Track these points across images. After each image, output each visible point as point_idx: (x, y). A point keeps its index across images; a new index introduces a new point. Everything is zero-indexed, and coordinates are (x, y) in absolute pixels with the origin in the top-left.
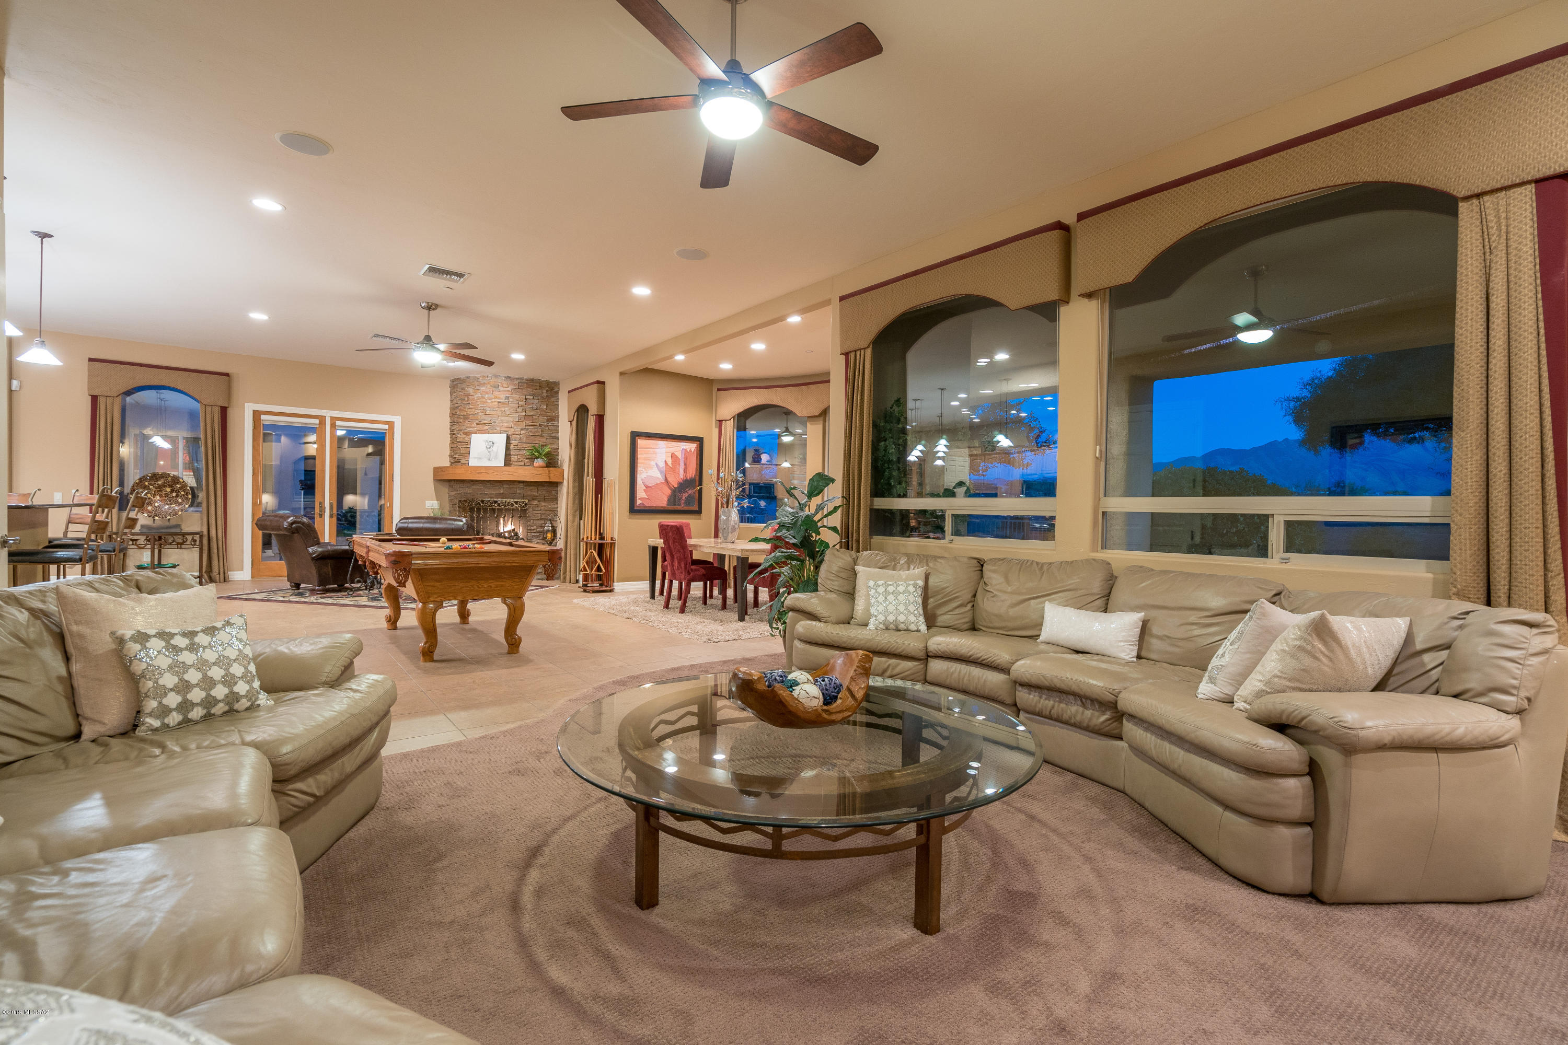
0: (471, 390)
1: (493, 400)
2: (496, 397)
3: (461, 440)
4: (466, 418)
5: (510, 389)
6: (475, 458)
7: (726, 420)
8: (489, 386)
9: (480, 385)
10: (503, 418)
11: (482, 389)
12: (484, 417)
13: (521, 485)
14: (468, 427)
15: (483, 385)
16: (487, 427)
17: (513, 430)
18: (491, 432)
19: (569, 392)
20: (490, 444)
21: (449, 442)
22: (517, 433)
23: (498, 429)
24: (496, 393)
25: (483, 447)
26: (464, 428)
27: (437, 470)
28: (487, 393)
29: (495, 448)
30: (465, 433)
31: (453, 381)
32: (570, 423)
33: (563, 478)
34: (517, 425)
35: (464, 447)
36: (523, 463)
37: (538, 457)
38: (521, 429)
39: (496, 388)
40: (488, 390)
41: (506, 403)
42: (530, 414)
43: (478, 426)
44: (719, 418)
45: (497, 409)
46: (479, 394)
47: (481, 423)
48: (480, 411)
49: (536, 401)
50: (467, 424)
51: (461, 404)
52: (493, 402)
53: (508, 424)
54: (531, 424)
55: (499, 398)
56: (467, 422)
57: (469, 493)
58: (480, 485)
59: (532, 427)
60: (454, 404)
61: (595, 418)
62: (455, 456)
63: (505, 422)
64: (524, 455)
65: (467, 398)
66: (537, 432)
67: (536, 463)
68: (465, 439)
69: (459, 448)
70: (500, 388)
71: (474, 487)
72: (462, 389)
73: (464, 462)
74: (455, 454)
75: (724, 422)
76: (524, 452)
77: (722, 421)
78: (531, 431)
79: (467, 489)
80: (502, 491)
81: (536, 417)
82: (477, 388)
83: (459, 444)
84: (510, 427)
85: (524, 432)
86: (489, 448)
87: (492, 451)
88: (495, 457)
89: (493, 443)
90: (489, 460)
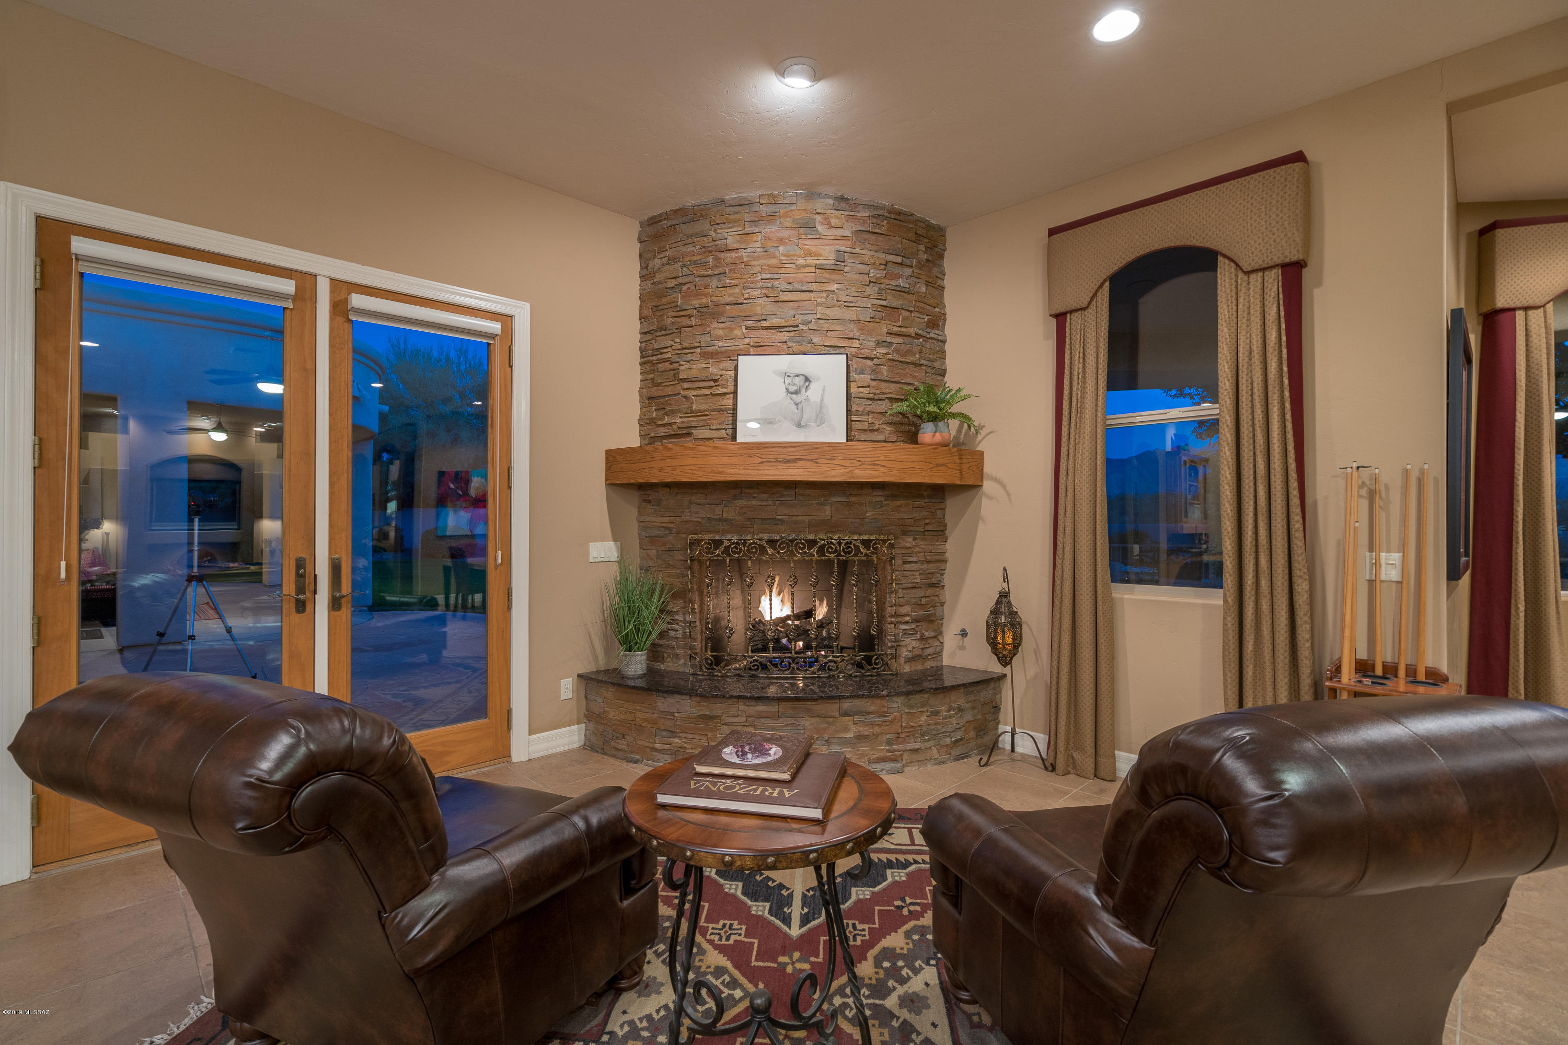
0: (730, 236)
1: (801, 261)
2: (809, 254)
3: (694, 373)
4: (710, 313)
5: (848, 233)
7: (1526, 309)
8: (788, 222)
9: (760, 219)
10: (830, 312)
11: (768, 230)
12: (770, 308)
13: (878, 496)
14: (718, 339)
15: (772, 218)
16: (783, 336)
17: (856, 344)
18: (796, 348)
19: (1052, 232)
20: (799, 381)
21: (638, 384)
22: (866, 352)
23: (817, 340)
24: (810, 243)
25: (777, 391)
26: (704, 340)
27: (614, 458)
28: (781, 241)
29: (813, 393)
30: (706, 355)
31: (654, 221)
32: (1060, 318)
33: (981, 475)
34: (869, 333)
35: (707, 392)
36: (881, 437)
37: (934, 418)
38: (879, 344)
39: (810, 227)
40: (785, 234)
41: (835, 269)
42: (896, 303)
43: (753, 334)
44: (1502, 301)
45: (812, 287)
46: (756, 246)
47: (764, 324)
48: (758, 292)
49: (908, 271)
50: (717, 328)
51: (690, 278)
52: (799, 267)
53: (852, 326)
54: (896, 329)
55: (817, 255)
56: (715, 325)
57: (726, 520)
58: (764, 496)
59: (899, 340)
60: (659, 283)
61: (1274, 279)
62: (667, 420)
63: (843, 321)
64: (883, 414)
65: (716, 259)
66: (910, 352)
67: (928, 433)
68: (714, 370)
69: (686, 397)
70: (820, 228)
71: (743, 502)
72: (695, 235)
73: (706, 434)
74: (665, 414)
75: (1520, 315)
76: (884, 406)
77: (1514, 310)
78: (896, 350)
79: (718, 509)
80: (827, 512)
81: (907, 314)
82: (749, 229)
83: (686, 385)
84: (856, 334)
85: (883, 350)
86: (797, 392)
87: (807, 399)
88: (820, 418)
89: (807, 379)
90: (799, 425)
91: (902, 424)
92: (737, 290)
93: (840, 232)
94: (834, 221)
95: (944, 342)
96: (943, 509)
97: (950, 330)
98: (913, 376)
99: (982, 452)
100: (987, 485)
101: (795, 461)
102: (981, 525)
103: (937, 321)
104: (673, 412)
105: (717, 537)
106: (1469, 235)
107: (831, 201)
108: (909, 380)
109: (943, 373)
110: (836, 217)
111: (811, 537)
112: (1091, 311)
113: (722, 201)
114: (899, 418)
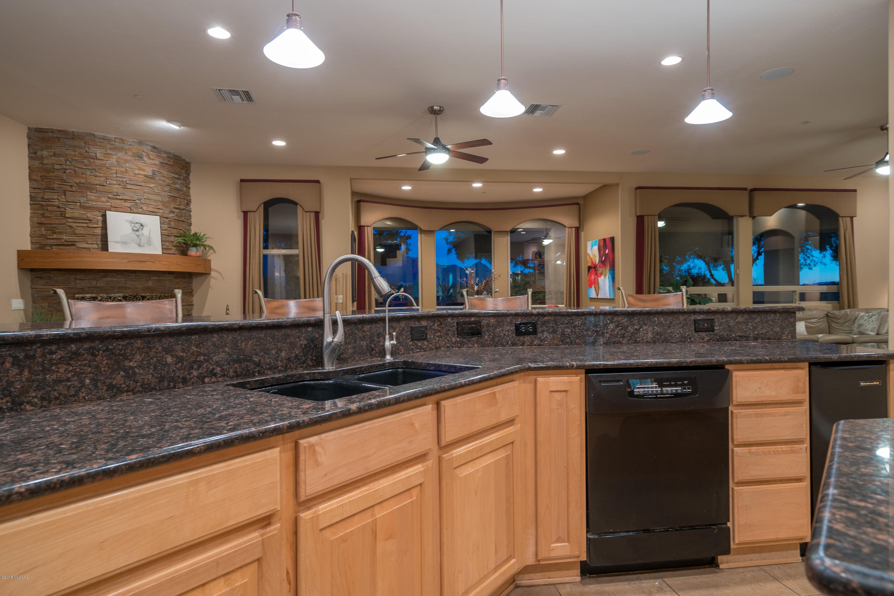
1: (137, 172)
2: (140, 169)
3: (76, 215)
4: (86, 187)
5: (157, 163)
6: (117, 242)
7: (367, 226)
8: (130, 153)
9: (115, 148)
10: (150, 196)
11: (120, 154)
12: (121, 190)
13: (171, 277)
14: (92, 200)
15: (121, 149)
16: (128, 204)
17: (161, 211)
18: (135, 210)
19: (242, 181)
20: (138, 226)
21: (29, 215)
22: (166, 215)
23: (144, 208)
24: (140, 164)
25: (127, 229)
26: (83, 200)
27: (21, 255)
28: (127, 161)
29: (145, 232)
30: (83, 207)
32: (245, 214)
33: (210, 269)
34: (166, 207)
35: (85, 225)
36: (172, 252)
37: (195, 246)
38: (172, 212)
39: (140, 157)
40: (129, 158)
41: (151, 178)
42: (176, 195)
43: (112, 201)
44: (362, 224)
45: (142, 184)
46: (113, 160)
47: (118, 197)
48: (115, 182)
49: (180, 181)
50: (91, 196)
51: (72, 167)
52: (135, 174)
53: (159, 203)
54: (176, 206)
55: (144, 170)
56: (89, 193)
57: (98, 287)
58: (119, 276)
59: (177, 211)
60: (46, 164)
61: (313, 215)
62: (55, 236)
63: (156, 201)
64: (172, 242)
65: (88, 161)
66: (181, 216)
67: (193, 252)
68: (89, 215)
69: (70, 227)
70: (145, 159)
71: (108, 279)
72: (76, 147)
73: (86, 246)
74: (55, 233)
75: (366, 227)
76: (172, 239)
77: (365, 226)
78: (176, 215)
79: (94, 283)
80: (150, 284)
81: (179, 199)
82: (109, 152)
83: (70, 220)
84: (162, 208)
85: (172, 215)
86: (137, 231)
87: (142, 234)
88: (149, 242)
89: (142, 225)
90: (139, 245)
91: (179, 247)
92: (102, 179)
93: (153, 162)
94: (151, 156)
95: (191, 211)
96: (192, 283)
97: (193, 206)
98: (182, 226)
99: (210, 260)
100: (213, 273)
101: (144, 262)
102: (210, 290)
103: (188, 203)
104: (61, 233)
105: (94, 295)
106: (355, 201)
107: (150, 148)
108: (181, 228)
109: (190, 225)
110: (152, 155)
111: (143, 295)
112: (257, 213)
113: (94, 135)
114: (178, 244)
